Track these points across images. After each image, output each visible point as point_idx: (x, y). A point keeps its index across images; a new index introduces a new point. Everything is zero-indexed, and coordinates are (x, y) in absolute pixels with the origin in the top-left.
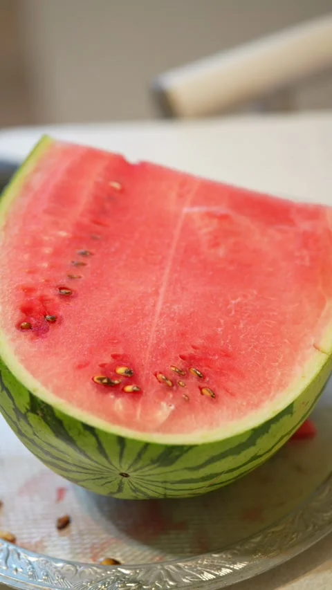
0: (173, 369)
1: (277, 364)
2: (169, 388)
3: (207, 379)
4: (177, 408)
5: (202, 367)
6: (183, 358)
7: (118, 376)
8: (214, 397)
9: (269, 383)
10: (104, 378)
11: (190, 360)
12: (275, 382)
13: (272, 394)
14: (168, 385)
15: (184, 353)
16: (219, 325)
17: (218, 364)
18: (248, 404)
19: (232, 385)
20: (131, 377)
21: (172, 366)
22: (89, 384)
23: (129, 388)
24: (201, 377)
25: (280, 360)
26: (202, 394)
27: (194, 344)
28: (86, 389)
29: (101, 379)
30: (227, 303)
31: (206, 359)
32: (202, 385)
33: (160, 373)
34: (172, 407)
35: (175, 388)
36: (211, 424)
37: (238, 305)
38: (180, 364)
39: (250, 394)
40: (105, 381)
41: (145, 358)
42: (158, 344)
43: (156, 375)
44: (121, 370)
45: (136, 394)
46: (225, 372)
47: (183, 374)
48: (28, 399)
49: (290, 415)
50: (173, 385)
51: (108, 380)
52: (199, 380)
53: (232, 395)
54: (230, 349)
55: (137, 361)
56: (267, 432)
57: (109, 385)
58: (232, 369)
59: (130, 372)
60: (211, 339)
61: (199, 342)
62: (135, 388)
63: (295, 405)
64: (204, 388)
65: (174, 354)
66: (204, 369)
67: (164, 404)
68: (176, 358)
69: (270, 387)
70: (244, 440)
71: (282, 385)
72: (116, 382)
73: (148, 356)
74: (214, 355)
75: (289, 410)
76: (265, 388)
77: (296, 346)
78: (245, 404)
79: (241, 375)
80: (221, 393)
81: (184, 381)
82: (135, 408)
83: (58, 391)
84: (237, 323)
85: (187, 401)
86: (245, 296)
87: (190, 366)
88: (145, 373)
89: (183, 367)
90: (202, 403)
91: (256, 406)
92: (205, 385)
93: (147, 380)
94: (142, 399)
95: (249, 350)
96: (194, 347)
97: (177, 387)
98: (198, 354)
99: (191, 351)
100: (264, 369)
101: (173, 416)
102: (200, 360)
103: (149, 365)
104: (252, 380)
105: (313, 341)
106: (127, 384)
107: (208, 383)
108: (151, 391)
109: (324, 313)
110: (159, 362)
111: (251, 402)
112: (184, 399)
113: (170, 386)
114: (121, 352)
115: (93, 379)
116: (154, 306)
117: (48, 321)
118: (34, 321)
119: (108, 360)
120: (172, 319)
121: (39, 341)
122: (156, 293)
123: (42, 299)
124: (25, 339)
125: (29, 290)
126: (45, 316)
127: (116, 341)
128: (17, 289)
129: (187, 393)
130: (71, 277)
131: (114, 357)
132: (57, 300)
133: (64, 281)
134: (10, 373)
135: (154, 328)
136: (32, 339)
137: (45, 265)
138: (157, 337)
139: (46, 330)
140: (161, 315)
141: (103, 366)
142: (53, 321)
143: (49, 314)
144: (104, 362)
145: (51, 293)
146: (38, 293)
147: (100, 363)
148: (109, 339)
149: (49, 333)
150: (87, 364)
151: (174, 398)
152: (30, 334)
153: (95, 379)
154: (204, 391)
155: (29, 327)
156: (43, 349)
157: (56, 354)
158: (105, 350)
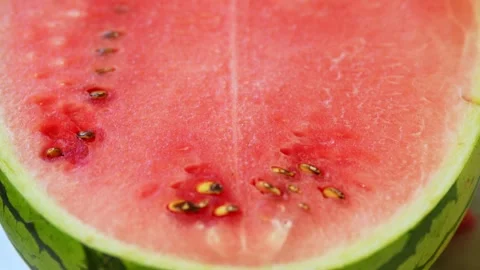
0: (277, 170)
1: (419, 133)
2: (278, 199)
3: (328, 175)
4: (296, 223)
5: (315, 159)
6: (286, 152)
7: (202, 196)
8: (343, 198)
9: (415, 162)
10: (183, 204)
11: (297, 154)
12: (423, 159)
13: (422, 178)
14: (275, 195)
15: (286, 145)
16: (323, 96)
17: (336, 150)
18: (393, 197)
19: (361, 176)
20: (221, 194)
21: (273, 167)
22: (164, 216)
23: (222, 210)
24: (318, 174)
25: (422, 127)
26: (325, 197)
27: (297, 130)
28: (162, 224)
29: (179, 206)
30: (328, 64)
31: (319, 147)
32: (323, 186)
33: (260, 180)
34: (289, 224)
35: (285, 196)
36: (349, 237)
37: (345, 63)
38: (284, 162)
39: (393, 183)
40: (186, 207)
41: (233, 164)
42: (246, 140)
43: (254, 183)
44: (204, 187)
45: (234, 216)
46: (350, 159)
47: (292, 174)
48: (81, 255)
49: (454, 202)
50: (282, 193)
51: (190, 204)
52: (316, 179)
53: (368, 189)
54: (349, 126)
55: (223, 169)
56: (428, 231)
57: (192, 212)
58: (357, 153)
59: (217, 187)
60: (318, 117)
61: (303, 125)
62: (231, 209)
63: (458, 186)
64: (325, 188)
65: (272, 150)
66: (320, 162)
67: (276, 222)
68: (277, 155)
69: (417, 167)
70: (399, 249)
71: (433, 162)
72: (202, 205)
73: (236, 159)
74: (329, 139)
75: (451, 195)
76: (409, 169)
77: (438, 103)
78: (388, 198)
79: (374, 160)
80: (351, 190)
81: (296, 184)
82: (236, 236)
83: (122, 235)
84: (349, 89)
85: (307, 211)
86: (350, 49)
87: (299, 161)
88: (237, 186)
89: (290, 165)
90: (329, 210)
91: (406, 197)
92: (327, 183)
93: (244, 192)
94: (244, 221)
95: (376, 122)
96: (297, 134)
97: (289, 194)
98: (306, 142)
99: (295, 140)
100: (403, 145)
101: (294, 235)
102: (311, 150)
103: (241, 172)
104: (391, 163)
105: (460, 91)
106: (218, 205)
107: (330, 179)
108: (254, 207)
109: (465, 49)
110: (253, 165)
111: (398, 194)
112: (302, 209)
113: (278, 196)
114: (197, 162)
115: (168, 208)
116: (228, 88)
117: (84, 139)
118: (63, 144)
119: (182, 176)
120: (258, 102)
121: (78, 170)
122: (226, 70)
123: (68, 111)
124: (57, 172)
125: (45, 103)
126: (78, 133)
127: (187, 148)
128: (29, 103)
129: (305, 199)
130: (101, 72)
131: (190, 170)
132: (90, 108)
133: (92, 80)
134: (48, 223)
135: (236, 120)
136: (67, 169)
137: (60, 62)
138: (243, 131)
139: (85, 153)
140: (240, 98)
141: (176, 186)
142: (91, 137)
143: (83, 129)
144: (177, 181)
145: (78, 100)
146: (60, 104)
147: (172, 183)
148: (177, 147)
149: (90, 156)
150: (155, 188)
151: (288, 211)
152: (63, 163)
153: (171, 206)
154: (328, 192)
155: (59, 154)
156: (86, 180)
157: (108, 184)
158: (175, 164)
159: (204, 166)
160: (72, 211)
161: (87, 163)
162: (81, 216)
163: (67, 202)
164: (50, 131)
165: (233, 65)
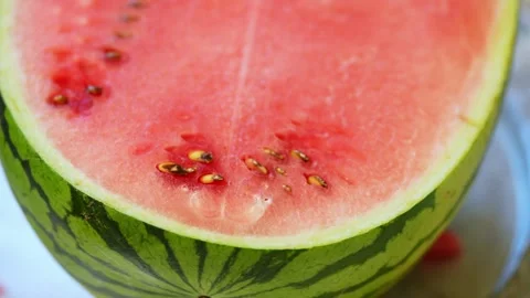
0: (267, 151)
1: (410, 141)
2: (264, 177)
3: (315, 164)
4: (275, 202)
5: (306, 148)
6: (281, 137)
7: (192, 163)
8: (325, 186)
9: (401, 166)
10: (173, 166)
11: (290, 140)
12: (409, 165)
13: (405, 180)
14: (261, 173)
15: (282, 131)
16: (326, 92)
17: (328, 144)
18: (373, 194)
19: (346, 170)
20: (210, 163)
21: (266, 148)
22: (152, 174)
23: (208, 178)
24: (307, 162)
25: (415, 136)
26: (309, 183)
27: (295, 119)
28: (149, 181)
29: (168, 167)
30: (336, 64)
31: (313, 138)
32: (308, 173)
33: (250, 157)
34: (269, 201)
35: (271, 176)
36: (324, 223)
37: (353, 67)
38: (276, 145)
39: (376, 181)
40: (175, 169)
41: (228, 139)
42: (245, 119)
43: (244, 160)
44: (196, 155)
45: (219, 185)
46: (339, 153)
47: (283, 158)
48: (68, 196)
49: (430, 210)
50: (268, 173)
51: (179, 167)
52: (304, 166)
53: (351, 183)
54: (344, 123)
55: (217, 143)
56: (401, 232)
57: (180, 175)
58: (347, 149)
59: (208, 157)
60: (318, 111)
61: (301, 115)
62: (217, 177)
63: (436, 194)
64: (310, 175)
65: (267, 132)
66: (309, 151)
67: (257, 197)
68: (271, 138)
69: (402, 171)
70: (369, 242)
71: (418, 169)
72: (190, 170)
73: (231, 135)
74: (323, 132)
75: (428, 202)
76: (393, 172)
77: (434, 117)
78: (368, 194)
79: (361, 157)
80: (334, 181)
81: (284, 167)
82: (217, 204)
83: (110, 184)
84: (352, 90)
85: (289, 192)
86: (361, 55)
87: (290, 147)
88: (228, 159)
89: (281, 149)
90: (309, 195)
91: (384, 196)
92: (313, 171)
93: (233, 167)
94: (227, 191)
95: (371, 124)
96: (295, 123)
97: (275, 175)
98: (302, 132)
99: (291, 128)
100: (393, 149)
101: (271, 212)
102: (304, 139)
103: (234, 148)
104: (377, 164)
105: (457, 111)
106: (206, 173)
107: (317, 168)
108: (239, 181)
109: (471, 74)
110: (246, 143)
111: (378, 192)
112: (285, 190)
113: (264, 175)
114: (194, 131)
115: (157, 167)
116: (237, 70)
117: (91, 93)
118: (71, 94)
119: (177, 141)
120: (263, 87)
121: (80, 120)
122: (239, 54)
123: (82, 66)
124: (60, 118)
125: (62, 55)
126: (86, 86)
127: (186, 117)
128: (46, 52)
129: (289, 182)
130: (120, 36)
131: (185, 137)
132: (102, 66)
133: (110, 41)
134: (42, 161)
135: (238, 100)
136: (70, 117)
137: (83, 20)
138: (243, 111)
139: (90, 105)
140: (248, 81)
141: (170, 150)
142: (99, 93)
143: (93, 84)
144: (171, 145)
145: (93, 57)
146: (76, 58)
147: (166, 146)
148: (179, 115)
149: (93, 109)
150: (148, 148)
151: (271, 189)
152: (67, 110)
153: (161, 167)
154: (312, 179)
155: (65, 102)
156: (86, 130)
157: (105, 136)
158: (173, 129)
159: (200, 136)
160: (66, 154)
161: (90, 114)
162: (75, 162)
163: (64, 147)
164: (61, 81)
165: (247, 50)
